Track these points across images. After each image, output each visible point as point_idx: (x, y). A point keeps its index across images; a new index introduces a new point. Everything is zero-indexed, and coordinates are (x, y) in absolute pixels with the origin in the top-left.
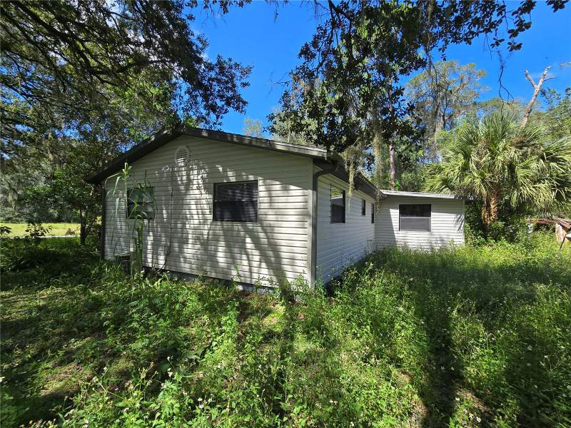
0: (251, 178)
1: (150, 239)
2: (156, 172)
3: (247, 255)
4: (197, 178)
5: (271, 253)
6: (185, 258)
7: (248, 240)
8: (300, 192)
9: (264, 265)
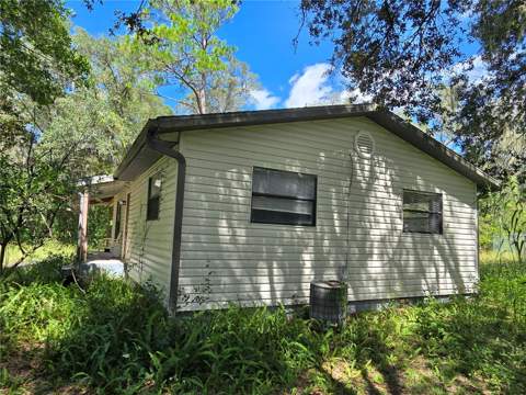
0: (438, 191)
1: (307, 257)
2: (322, 154)
3: (436, 266)
4: (384, 178)
5: (452, 263)
6: (367, 273)
7: (436, 252)
8: (469, 210)
9: (448, 275)
